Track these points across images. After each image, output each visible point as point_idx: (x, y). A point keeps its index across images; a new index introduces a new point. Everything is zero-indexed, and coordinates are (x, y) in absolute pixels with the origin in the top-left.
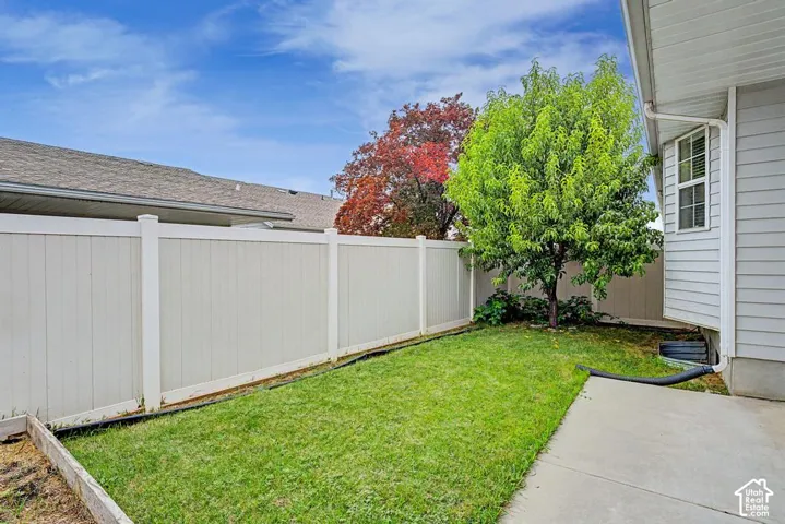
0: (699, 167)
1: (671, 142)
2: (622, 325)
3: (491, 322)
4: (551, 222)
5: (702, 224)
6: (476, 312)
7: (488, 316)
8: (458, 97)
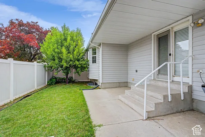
0: (95, 53)
1: (91, 48)
2: (79, 82)
3: (53, 84)
4: (71, 60)
5: (96, 63)
6: (48, 82)
7: (52, 83)
8: (37, 23)
